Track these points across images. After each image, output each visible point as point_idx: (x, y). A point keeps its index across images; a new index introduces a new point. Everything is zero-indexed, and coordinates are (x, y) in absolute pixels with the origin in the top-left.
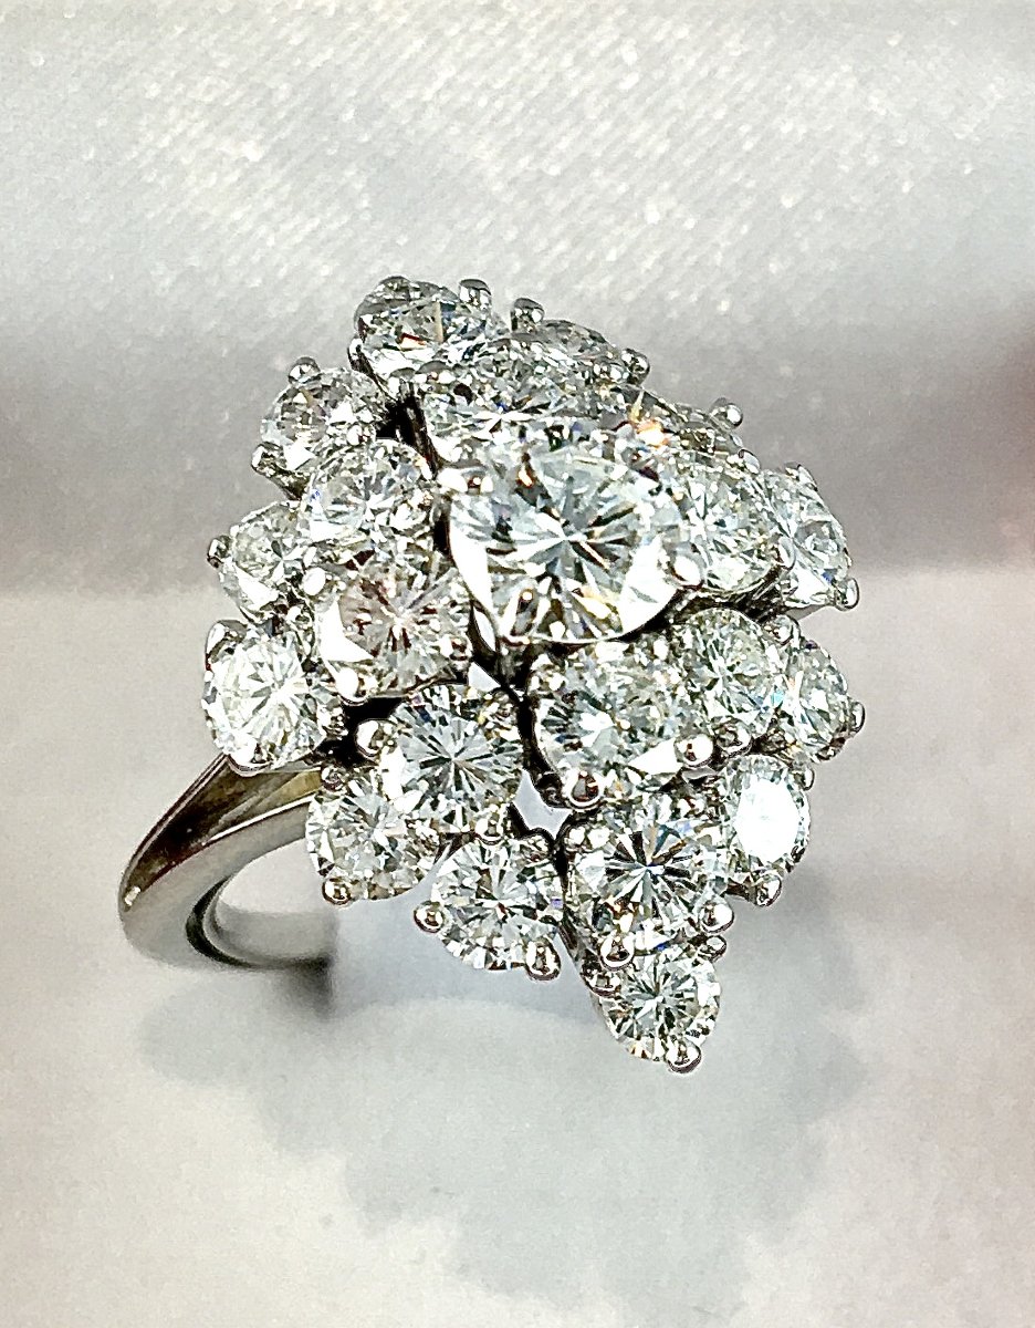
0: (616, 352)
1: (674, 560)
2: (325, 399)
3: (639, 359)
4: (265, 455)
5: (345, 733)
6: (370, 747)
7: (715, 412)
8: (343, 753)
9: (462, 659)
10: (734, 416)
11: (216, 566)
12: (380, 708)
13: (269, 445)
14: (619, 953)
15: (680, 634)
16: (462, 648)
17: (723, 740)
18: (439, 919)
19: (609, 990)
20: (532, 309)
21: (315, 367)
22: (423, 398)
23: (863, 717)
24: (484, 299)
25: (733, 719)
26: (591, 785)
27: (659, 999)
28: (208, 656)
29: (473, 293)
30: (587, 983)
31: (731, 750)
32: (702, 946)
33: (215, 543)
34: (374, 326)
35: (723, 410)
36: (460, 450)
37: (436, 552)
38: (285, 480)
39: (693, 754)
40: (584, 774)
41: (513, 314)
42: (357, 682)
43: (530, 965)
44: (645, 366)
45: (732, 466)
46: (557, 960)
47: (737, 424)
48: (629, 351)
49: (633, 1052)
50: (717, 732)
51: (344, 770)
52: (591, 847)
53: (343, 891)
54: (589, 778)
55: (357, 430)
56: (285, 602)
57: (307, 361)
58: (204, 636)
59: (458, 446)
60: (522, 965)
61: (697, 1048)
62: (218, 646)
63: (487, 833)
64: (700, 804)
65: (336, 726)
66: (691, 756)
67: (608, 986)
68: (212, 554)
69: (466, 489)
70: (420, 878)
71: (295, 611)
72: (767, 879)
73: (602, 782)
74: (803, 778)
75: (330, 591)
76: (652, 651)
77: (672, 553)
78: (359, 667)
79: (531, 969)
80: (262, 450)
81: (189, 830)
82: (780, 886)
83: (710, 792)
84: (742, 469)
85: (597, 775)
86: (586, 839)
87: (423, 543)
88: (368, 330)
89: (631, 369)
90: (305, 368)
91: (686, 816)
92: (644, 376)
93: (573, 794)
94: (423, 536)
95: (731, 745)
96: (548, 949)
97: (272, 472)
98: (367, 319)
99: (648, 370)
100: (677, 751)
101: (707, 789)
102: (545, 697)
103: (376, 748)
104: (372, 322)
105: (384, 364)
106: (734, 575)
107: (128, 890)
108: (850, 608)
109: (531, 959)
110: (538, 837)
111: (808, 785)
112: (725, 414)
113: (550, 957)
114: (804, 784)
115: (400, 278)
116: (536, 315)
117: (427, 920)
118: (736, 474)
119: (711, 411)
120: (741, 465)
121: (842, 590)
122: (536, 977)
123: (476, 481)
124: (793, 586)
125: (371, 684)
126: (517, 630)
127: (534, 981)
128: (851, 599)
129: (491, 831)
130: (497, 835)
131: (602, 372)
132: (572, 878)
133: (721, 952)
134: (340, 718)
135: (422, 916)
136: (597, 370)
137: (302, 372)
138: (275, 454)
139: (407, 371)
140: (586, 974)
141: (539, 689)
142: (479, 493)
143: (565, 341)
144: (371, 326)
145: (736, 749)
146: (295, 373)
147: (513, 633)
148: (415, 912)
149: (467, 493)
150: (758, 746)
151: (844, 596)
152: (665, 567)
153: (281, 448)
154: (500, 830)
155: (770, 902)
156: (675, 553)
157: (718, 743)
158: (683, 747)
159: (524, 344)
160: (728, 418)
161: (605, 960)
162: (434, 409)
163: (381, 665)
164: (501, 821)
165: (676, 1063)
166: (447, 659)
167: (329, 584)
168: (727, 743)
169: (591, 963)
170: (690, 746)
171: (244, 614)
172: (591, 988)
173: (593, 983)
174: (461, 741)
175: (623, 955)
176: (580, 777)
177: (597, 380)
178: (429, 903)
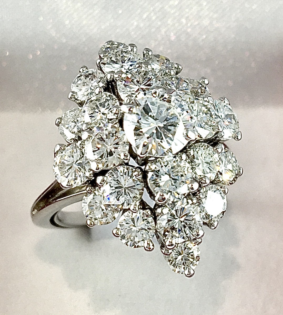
0: (172, 64)
1: (188, 132)
2: (90, 78)
3: (179, 66)
4: (72, 95)
5: (93, 178)
6: (100, 183)
7: (201, 81)
8: (93, 183)
9: (127, 159)
10: (206, 82)
11: (58, 126)
12: (103, 173)
13: (73, 92)
14: (171, 244)
15: (190, 151)
16: (127, 156)
17: (202, 183)
18: (119, 233)
19: (168, 254)
20: (149, 51)
21: (87, 68)
22: (117, 81)
23: (243, 171)
24: (135, 50)
25: (205, 176)
26: (163, 197)
27: (183, 255)
28: (55, 154)
29: (132, 48)
30: (162, 252)
31: (204, 185)
32: (195, 241)
33: (58, 120)
34: (104, 58)
35: (203, 80)
36: (127, 98)
37: (120, 128)
38: (78, 102)
39: (193, 188)
40: (162, 194)
41: (143, 53)
42: (97, 166)
43: (145, 247)
44: (181, 68)
45: (205, 101)
46: (153, 245)
47: (207, 84)
48: (176, 64)
49: (175, 271)
50: (200, 180)
51: (93, 188)
52: (163, 214)
53: (92, 223)
54: (163, 195)
55: (98, 89)
56: (77, 139)
57: (85, 67)
58: (54, 148)
59: (126, 97)
60: (143, 246)
61: (194, 270)
62: (58, 151)
63: (133, 210)
64: (195, 201)
65: (91, 176)
66: (192, 189)
67: (168, 252)
68: (57, 123)
69: (128, 112)
70: (115, 219)
71: (80, 142)
72: (214, 221)
73: (166, 196)
74: (225, 191)
75: (89, 139)
76: (182, 158)
77: (187, 131)
78: (97, 161)
79: (146, 248)
80: (71, 93)
81: (50, 196)
82: (218, 223)
83: (198, 197)
84: (208, 102)
85: (165, 195)
86: (162, 211)
87: (116, 126)
88: (102, 58)
89: (177, 69)
90: (84, 69)
91: (191, 205)
92: (181, 71)
93: (158, 200)
94: (116, 124)
95: (204, 184)
96: (151, 242)
97: (74, 100)
98: (102, 56)
99: (182, 69)
100: (188, 187)
101: (197, 196)
102: (151, 171)
103: (102, 184)
104: (103, 57)
105: (106, 69)
106: (205, 133)
107: (33, 210)
108: (239, 140)
109: (146, 245)
110: (148, 210)
111: (226, 193)
112: (204, 82)
113: (151, 244)
114: (225, 193)
115: (112, 41)
116: (150, 53)
117: (116, 234)
118: (206, 103)
119: (200, 81)
120: (208, 101)
121: (237, 135)
122: (147, 250)
123: (131, 109)
124: (223, 135)
125: (100, 166)
126: (142, 153)
127: (146, 252)
128: (239, 138)
129: (134, 209)
130: (136, 210)
131: (168, 72)
132: (158, 222)
133: (200, 243)
134: (92, 174)
135: (114, 232)
136: (167, 71)
137: (83, 70)
138: (75, 95)
139: (113, 72)
140: (162, 249)
141: (149, 169)
142: (132, 113)
143: (158, 61)
144: (102, 57)
145: (206, 185)
146: (81, 70)
147: (141, 154)
148: (113, 231)
149: (129, 113)
150: (212, 182)
151: (238, 137)
152: (185, 135)
153: (76, 93)
154: (137, 209)
155: (215, 228)
156: (188, 130)
157: (200, 183)
158: (190, 186)
159: (146, 66)
160: (205, 83)
161: (167, 246)
162: (120, 85)
163: (104, 160)
164: (137, 206)
165: (187, 275)
166: (122, 160)
167: (89, 137)
168: (203, 183)
169: (163, 246)
170: (192, 185)
171: (66, 141)
172: (163, 253)
173: (163, 251)
174: (126, 182)
175: (172, 245)
176: (160, 195)
177: (167, 74)
178: (117, 228)
